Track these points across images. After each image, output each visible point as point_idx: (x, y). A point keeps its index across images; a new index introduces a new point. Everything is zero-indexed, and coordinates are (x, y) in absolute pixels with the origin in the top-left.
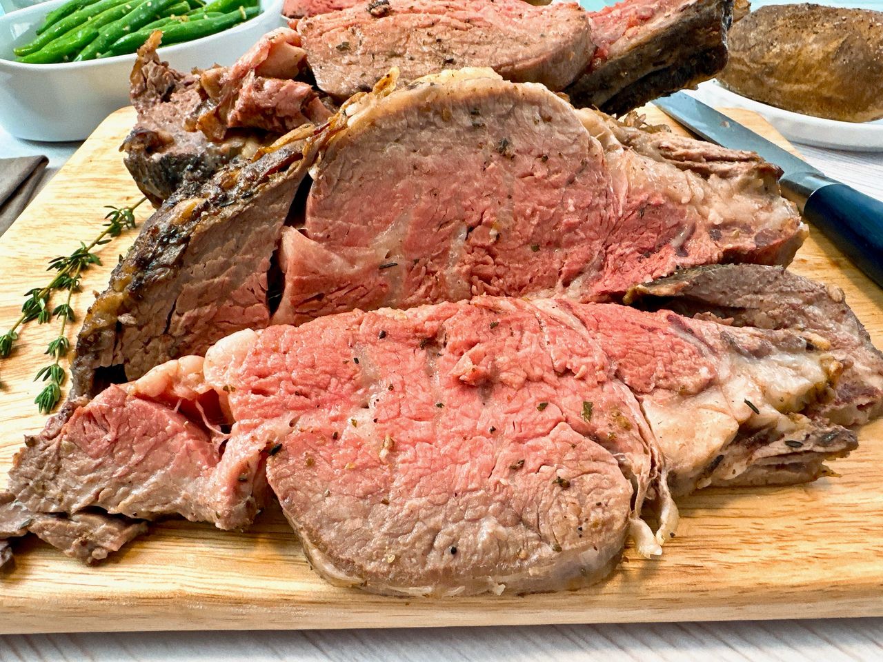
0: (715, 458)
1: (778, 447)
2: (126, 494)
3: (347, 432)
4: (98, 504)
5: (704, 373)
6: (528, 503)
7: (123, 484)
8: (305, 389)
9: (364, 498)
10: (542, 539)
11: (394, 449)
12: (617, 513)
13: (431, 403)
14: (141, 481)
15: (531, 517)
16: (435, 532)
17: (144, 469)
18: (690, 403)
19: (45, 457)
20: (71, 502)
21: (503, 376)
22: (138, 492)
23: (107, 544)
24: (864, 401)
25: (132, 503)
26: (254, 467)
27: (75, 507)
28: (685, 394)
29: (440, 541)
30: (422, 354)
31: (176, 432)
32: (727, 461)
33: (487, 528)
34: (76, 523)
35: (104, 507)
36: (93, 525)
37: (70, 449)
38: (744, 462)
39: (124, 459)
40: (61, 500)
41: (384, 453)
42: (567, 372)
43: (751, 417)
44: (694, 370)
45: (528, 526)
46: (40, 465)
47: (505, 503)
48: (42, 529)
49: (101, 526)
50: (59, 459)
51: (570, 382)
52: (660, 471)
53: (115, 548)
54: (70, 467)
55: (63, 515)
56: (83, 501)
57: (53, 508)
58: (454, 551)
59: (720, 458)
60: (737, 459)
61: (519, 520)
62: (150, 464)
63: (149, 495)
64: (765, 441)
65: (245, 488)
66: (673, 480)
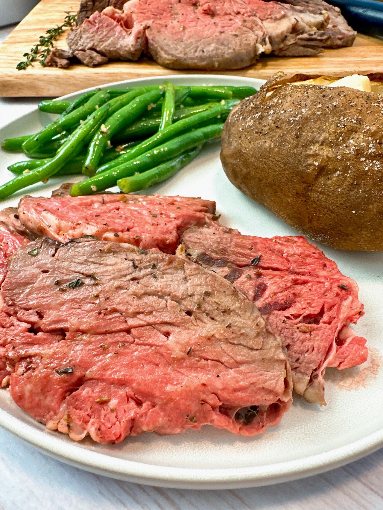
0: (284, 36)
1: (305, 36)
2: (102, 45)
3: (170, 25)
4: (94, 47)
5: (283, 13)
6: (224, 40)
7: (101, 41)
8: (155, 14)
9: (176, 40)
10: (229, 48)
11: (184, 28)
12: (252, 42)
13: (195, 18)
14: (106, 41)
15: (225, 43)
16: (197, 47)
17: (107, 37)
18: (278, 22)
19: (77, 34)
20: (86, 46)
21: (218, 12)
22: (106, 43)
23: (97, 59)
24: (340, 36)
25: (104, 47)
26: (142, 32)
27: (87, 48)
28: (276, 19)
29: (199, 49)
30: (192, 7)
31: (116, 26)
32: (288, 38)
33: (213, 45)
34: (88, 52)
35: (96, 48)
36: (93, 53)
37: (84, 32)
38: (294, 39)
39: (101, 34)
40: (83, 45)
41: (181, 29)
42: (239, 13)
43: (297, 23)
44: (280, 12)
45: (225, 45)
46: (75, 36)
47: (218, 40)
48: (77, 54)
49: (95, 54)
50: (81, 34)
51: (239, 16)
52: (266, 35)
54: (84, 36)
55: (83, 50)
56: (89, 45)
57: (80, 48)
58: (203, 51)
59: (286, 37)
60: (292, 38)
61: (222, 44)
62: (109, 35)
63: (109, 44)
64: (302, 33)
65: (139, 40)
66: (270, 38)
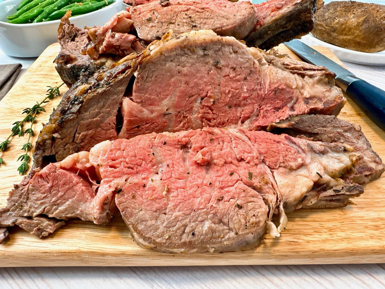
0: (303, 196)
1: (330, 192)
2: (56, 209)
3: (149, 184)
4: (45, 213)
5: (300, 161)
6: (224, 215)
7: (55, 205)
8: (131, 166)
9: (156, 212)
10: (230, 229)
11: (169, 191)
12: (261, 219)
13: (185, 172)
14: (62, 204)
15: (226, 220)
16: (185, 226)
17: (63, 198)
18: (294, 173)
19: (22, 193)
20: (33, 212)
21: (215, 161)
22: (61, 208)
23: (48, 230)
24: (368, 173)
25: (59, 213)
26: (110, 198)
27: (35, 214)
28: (291, 170)
29: (188, 230)
30: (181, 151)
31: (77, 183)
32: (309, 198)
33: (207, 224)
34: (35, 221)
35: (47, 214)
36: (42, 222)
37: (33, 190)
38: (316, 198)
39: (55, 195)
40: (29, 211)
41: (164, 193)
42: (242, 160)
43: (319, 179)
44: (295, 160)
45: (224, 224)
46: (20, 197)
47: (215, 214)
48: (21, 223)
49: (46, 222)
50: (28, 194)
51: (243, 164)
52: (280, 201)
53: (52, 232)
54: (33, 197)
55: (30, 218)
56: (38, 212)
57: (26, 215)
58: (193, 234)
59: (306, 197)
60: (313, 197)
61: (221, 221)
62: (66, 196)
63: (66, 210)
64: (325, 190)
65: (106, 207)
66: (286, 205)
